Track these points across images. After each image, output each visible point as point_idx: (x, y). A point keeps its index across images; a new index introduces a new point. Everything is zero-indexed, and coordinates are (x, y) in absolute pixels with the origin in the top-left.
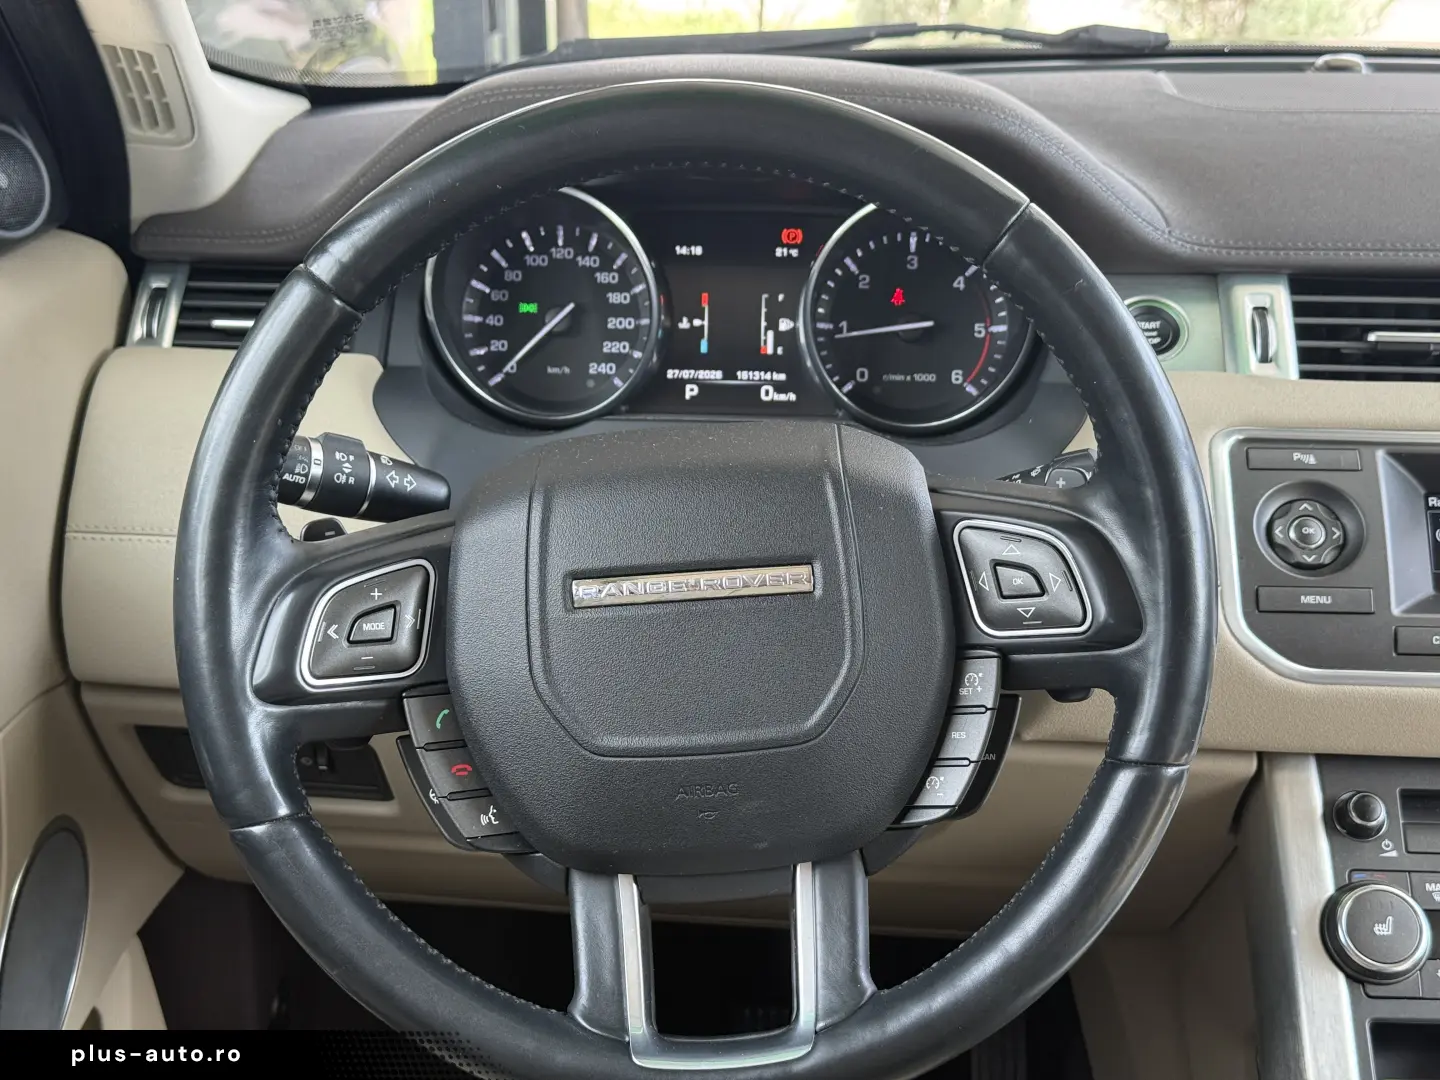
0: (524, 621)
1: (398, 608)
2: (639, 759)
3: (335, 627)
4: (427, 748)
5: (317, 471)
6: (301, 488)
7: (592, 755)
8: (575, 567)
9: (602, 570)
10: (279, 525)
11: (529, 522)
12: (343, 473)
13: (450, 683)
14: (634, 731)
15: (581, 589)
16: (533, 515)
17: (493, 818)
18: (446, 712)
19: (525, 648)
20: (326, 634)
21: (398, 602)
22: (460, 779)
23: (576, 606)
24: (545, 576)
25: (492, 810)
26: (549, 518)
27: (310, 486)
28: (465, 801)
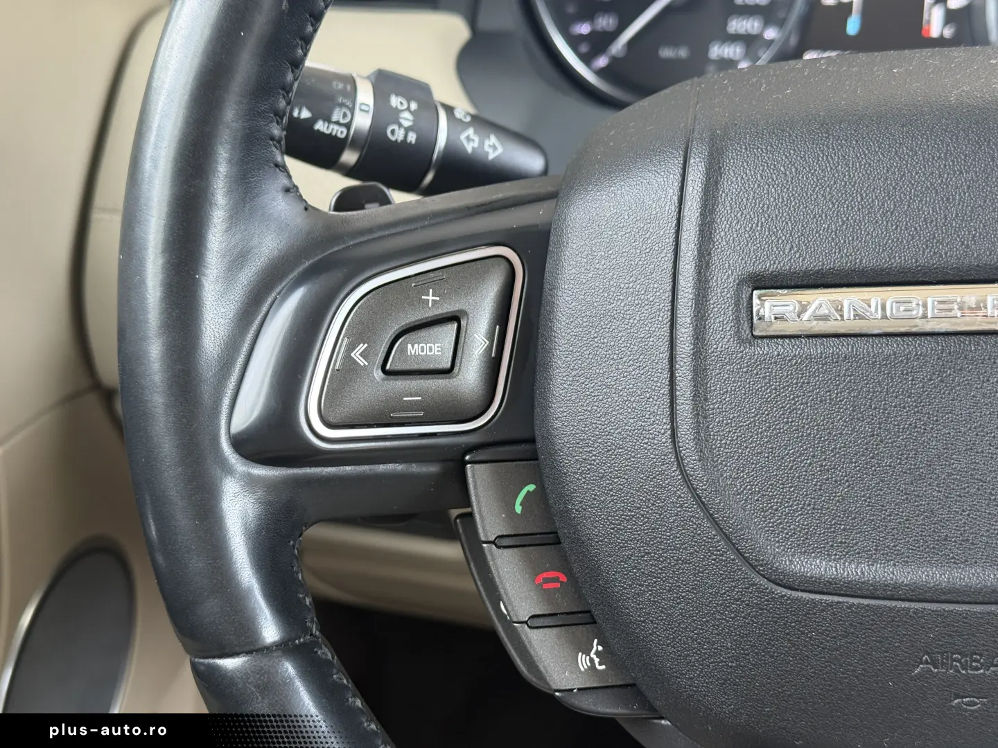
0: (666, 355)
1: (463, 323)
2: (856, 601)
3: (362, 347)
4: (499, 542)
5: (362, 121)
6: (337, 145)
7: (771, 586)
8: (759, 268)
9: (806, 273)
10: (286, 182)
11: (682, 189)
12: (400, 125)
13: (540, 444)
14: (847, 551)
15: (767, 304)
16: (690, 178)
17: (597, 660)
18: (531, 487)
19: (667, 399)
20: (348, 357)
21: (464, 313)
22: (547, 596)
23: (756, 333)
24: (707, 281)
25: (596, 647)
26: (717, 183)
27: (354, 142)
28: (554, 631)
